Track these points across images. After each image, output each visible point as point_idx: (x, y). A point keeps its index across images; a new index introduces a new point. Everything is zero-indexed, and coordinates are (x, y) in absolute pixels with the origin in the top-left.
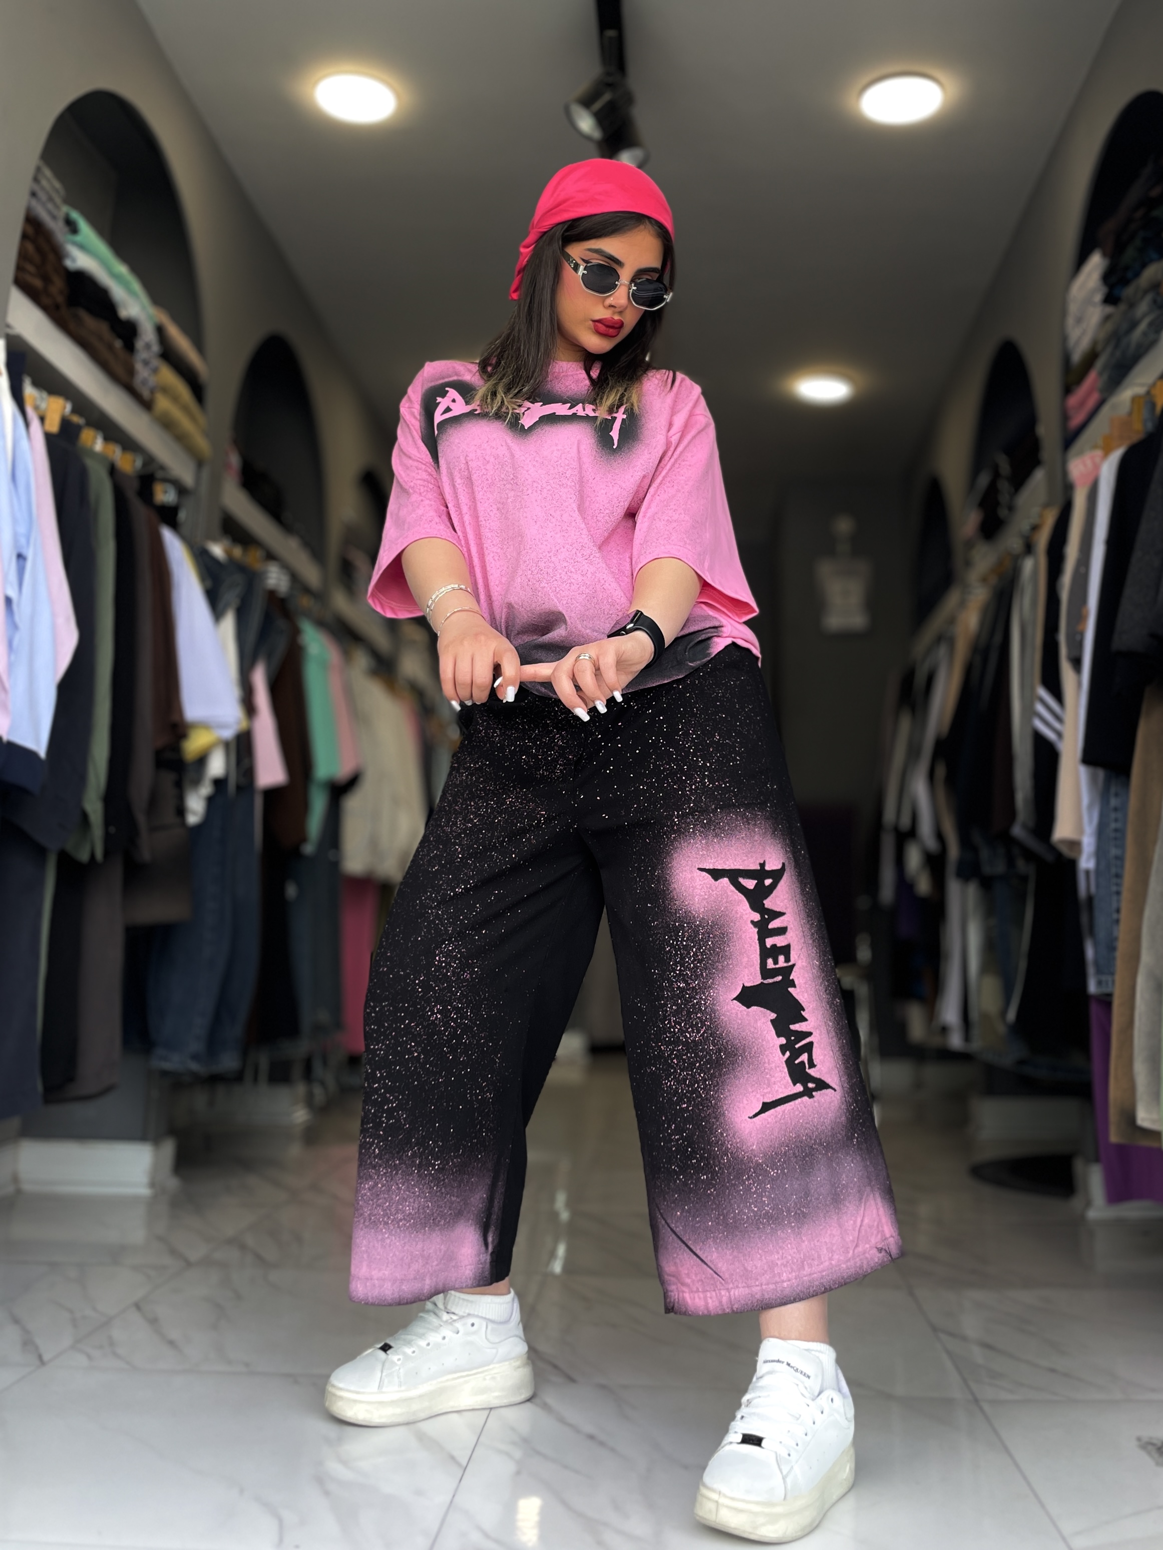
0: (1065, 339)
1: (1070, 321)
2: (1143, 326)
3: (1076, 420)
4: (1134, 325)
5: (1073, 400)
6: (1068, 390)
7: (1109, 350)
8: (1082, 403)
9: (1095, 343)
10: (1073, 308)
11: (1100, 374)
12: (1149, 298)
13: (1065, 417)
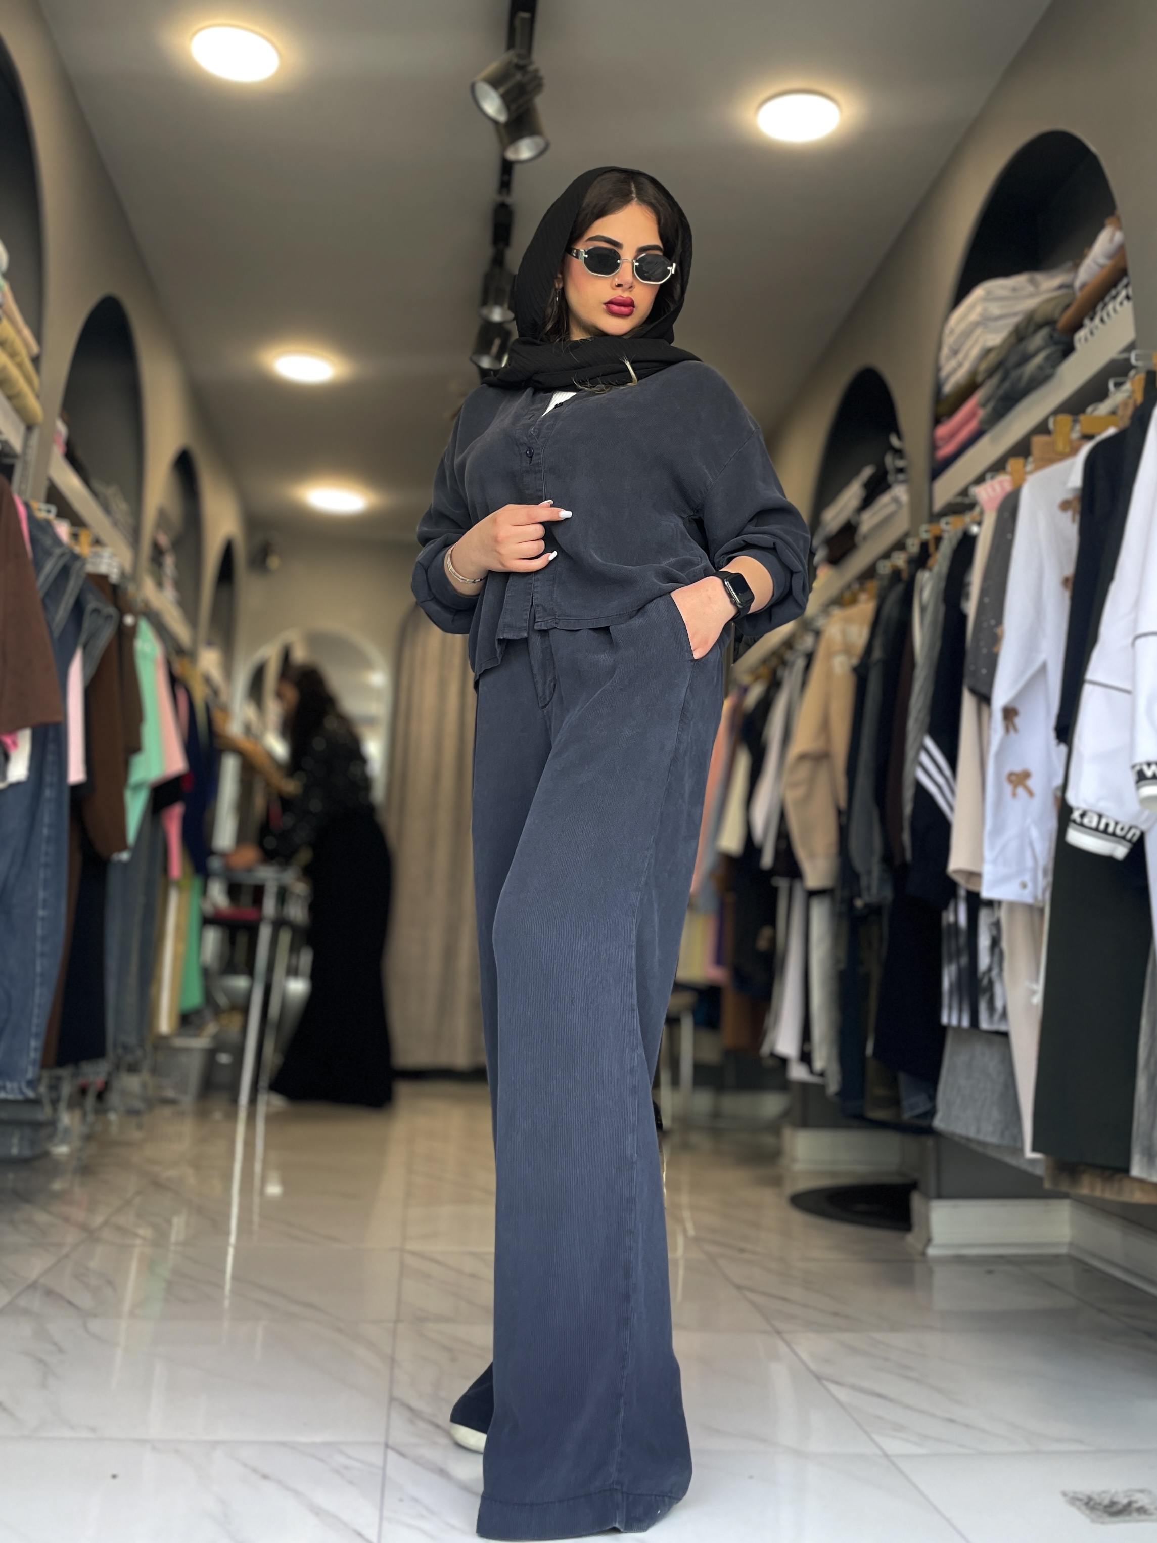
0: (938, 369)
1: (945, 351)
2: (1039, 359)
3: (945, 451)
4: (1026, 358)
5: (942, 431)
6: (937, 420)
7: (995, 380)
8: (953, 435)
9: (973, 373)
10: (949, 341)
11: (983, 405)
12: (1044, 333)
13: (934, 447)
